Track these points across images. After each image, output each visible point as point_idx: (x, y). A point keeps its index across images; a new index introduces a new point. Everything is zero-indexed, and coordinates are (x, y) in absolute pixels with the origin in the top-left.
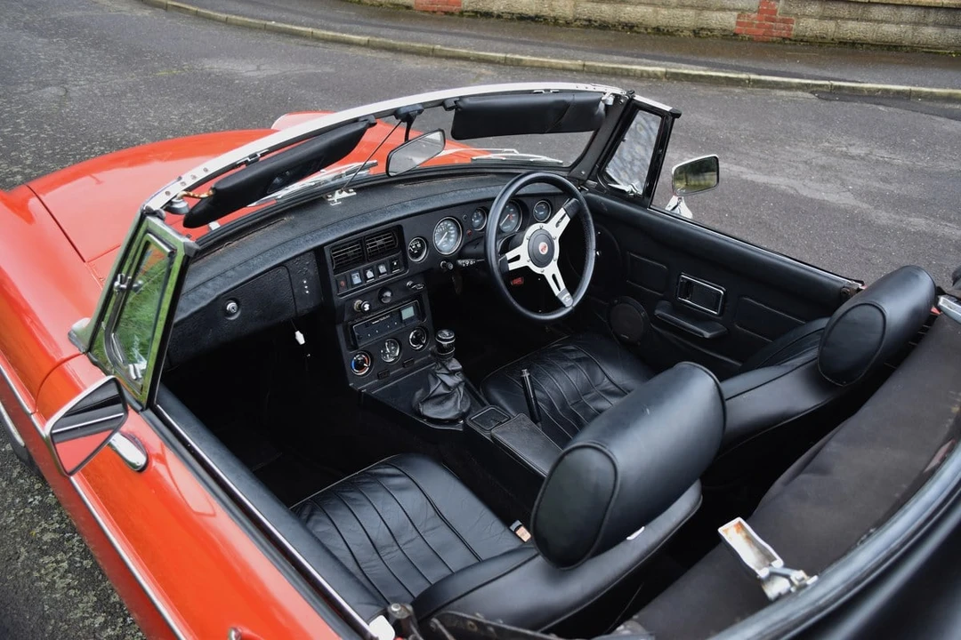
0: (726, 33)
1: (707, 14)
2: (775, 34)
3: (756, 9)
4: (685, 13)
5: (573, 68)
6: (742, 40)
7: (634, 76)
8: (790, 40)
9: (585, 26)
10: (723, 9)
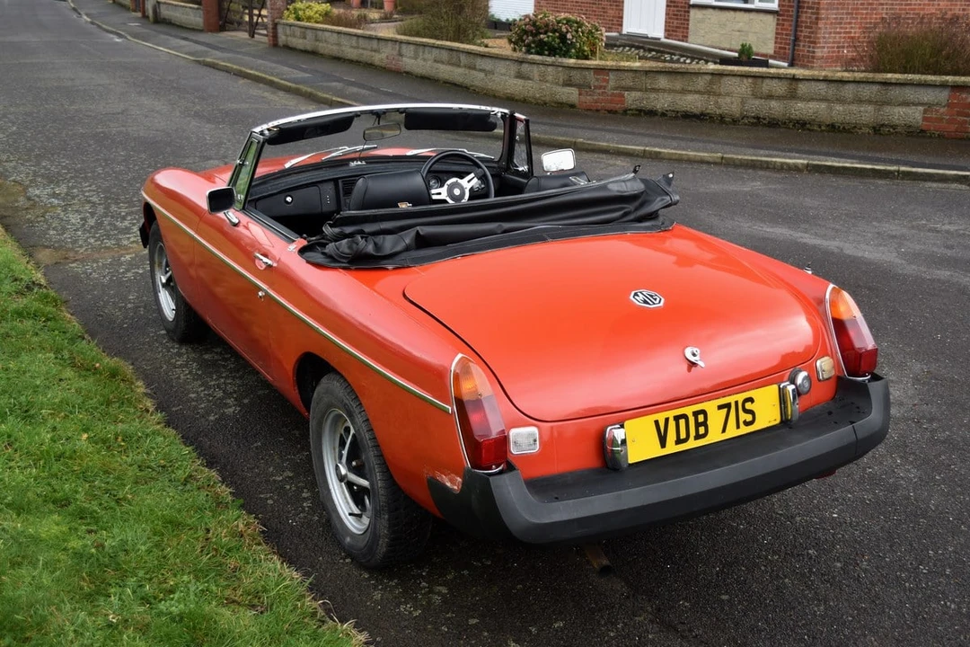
0: (911, 130)
1: (887, 109)
3: (944, 103)
4: (862, 109)
5: (711, 160)
6: (931, 137)
7: (774, 168)
9: (753, 124)
10: (906, 104)
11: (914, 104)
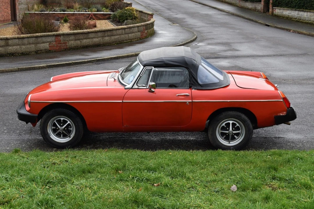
0: (46, 51)
1: (39, 45)
2: (62, 48)
3: (54, 41)
4: (31, 46)
6: (52, 52)
8: (67, 49)
10: (44, 43)
11: (46, 43)
